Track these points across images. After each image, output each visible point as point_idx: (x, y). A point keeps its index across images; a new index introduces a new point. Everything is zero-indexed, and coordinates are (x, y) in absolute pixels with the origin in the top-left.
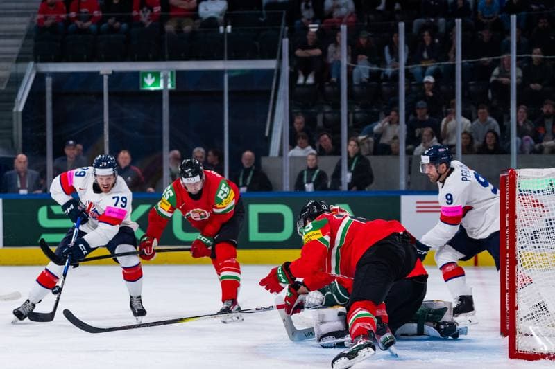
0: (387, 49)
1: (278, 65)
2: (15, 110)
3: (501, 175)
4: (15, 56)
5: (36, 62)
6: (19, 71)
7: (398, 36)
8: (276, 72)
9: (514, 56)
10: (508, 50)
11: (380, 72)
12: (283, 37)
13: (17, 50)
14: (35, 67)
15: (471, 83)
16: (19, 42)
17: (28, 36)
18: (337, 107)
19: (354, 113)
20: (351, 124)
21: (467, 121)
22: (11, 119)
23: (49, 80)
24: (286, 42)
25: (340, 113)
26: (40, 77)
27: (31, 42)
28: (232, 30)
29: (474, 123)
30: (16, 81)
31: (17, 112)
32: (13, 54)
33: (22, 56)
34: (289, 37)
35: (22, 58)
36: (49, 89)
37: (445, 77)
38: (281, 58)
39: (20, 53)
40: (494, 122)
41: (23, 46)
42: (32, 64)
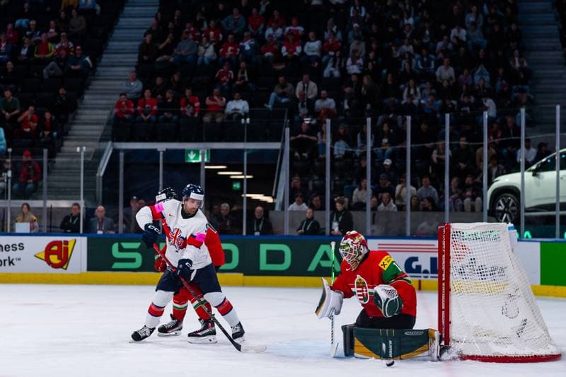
0: (359, 135)
1: (282, 145)
2: (98, 175)
3: (439, 227)
4: (99, 138)
5: (113, 141)
6: (102, 147)
7: (366, 128)
8: (280, 152)
9: (447, 142)
10: (443, 138)
11: (353, 152)
12: (286, 127)
13: (99, 133)
14: (112, 145)
15: (417, 161)
16: (102, 127)
17: (108, 123)
18: (323, 176)
19: (335, 181)
20: (333, 188)
21: (414, 189)
22: (95, 182)
23: (122, 155)
24: (287, 130)
25: (325, 181)
26: (116, 152)
27: (110, 128)
28: (250, 121)
29: (420, 190)
30: (99, 155)
31: (99, 177)
32: (97, 136)
33: (103, 137)
34: (289, 127)
35: (103, 139)
36: (122, 160)
37: (398, 156)
38: (284, 142)
39: (102, 135)
40: (434, 190)
41: (105, 130)
42: (110, 143)
